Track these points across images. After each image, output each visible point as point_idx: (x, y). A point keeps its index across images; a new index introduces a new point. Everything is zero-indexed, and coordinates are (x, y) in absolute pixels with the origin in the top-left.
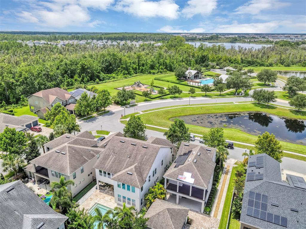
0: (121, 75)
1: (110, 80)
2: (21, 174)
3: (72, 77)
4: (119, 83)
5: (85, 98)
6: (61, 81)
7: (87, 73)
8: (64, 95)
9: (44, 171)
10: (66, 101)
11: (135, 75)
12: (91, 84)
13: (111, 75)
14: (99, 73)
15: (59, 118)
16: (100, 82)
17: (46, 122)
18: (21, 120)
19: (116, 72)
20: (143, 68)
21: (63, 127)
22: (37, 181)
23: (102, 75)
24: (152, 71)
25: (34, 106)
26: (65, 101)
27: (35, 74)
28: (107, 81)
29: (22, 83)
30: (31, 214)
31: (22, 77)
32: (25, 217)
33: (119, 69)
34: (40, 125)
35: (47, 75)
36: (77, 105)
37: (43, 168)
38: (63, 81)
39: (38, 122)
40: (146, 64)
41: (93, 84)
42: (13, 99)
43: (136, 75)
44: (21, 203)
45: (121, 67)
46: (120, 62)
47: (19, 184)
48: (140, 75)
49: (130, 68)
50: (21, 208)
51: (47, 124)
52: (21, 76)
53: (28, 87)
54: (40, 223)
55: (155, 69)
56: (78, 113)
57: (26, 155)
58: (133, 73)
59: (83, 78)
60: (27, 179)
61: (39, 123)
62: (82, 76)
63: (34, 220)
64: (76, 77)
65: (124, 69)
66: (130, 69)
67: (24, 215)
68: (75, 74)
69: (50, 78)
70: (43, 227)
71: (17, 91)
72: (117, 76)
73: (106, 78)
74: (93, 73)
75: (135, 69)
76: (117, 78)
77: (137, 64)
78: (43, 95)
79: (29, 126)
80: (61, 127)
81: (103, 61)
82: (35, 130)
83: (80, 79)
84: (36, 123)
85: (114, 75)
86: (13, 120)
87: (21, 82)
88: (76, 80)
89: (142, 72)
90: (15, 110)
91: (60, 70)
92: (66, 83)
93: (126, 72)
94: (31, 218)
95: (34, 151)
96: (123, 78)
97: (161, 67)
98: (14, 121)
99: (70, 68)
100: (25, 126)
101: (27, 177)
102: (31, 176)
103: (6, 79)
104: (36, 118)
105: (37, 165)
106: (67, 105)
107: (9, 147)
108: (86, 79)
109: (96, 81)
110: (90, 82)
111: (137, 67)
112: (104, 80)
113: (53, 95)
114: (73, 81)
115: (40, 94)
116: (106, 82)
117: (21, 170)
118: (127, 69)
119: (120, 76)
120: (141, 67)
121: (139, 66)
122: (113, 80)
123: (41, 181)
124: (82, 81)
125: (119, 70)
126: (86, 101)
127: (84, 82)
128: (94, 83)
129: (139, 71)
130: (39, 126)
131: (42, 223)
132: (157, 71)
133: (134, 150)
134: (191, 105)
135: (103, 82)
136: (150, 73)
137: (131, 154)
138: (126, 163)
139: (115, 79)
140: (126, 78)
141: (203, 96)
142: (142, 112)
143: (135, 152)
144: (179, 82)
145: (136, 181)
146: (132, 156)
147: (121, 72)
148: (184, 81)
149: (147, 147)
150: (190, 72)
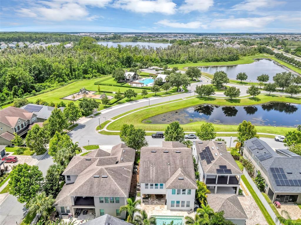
132: (92, 75)
133: (169, 157)
134: (151, 106)
135: (40, 92)
136: (84, 78)
137: (169, 162)
138: (169, 171)
139: (52, 88)
140: (63, 85)
141: (153, 96)
142: (112, 119)
143: (171, 158)
144: (121, 85)
145: (190, 183)
146: (171, 162)
147: (55, 79)
148: (125, 83)
149: (179, 152)
150: (129, 74)
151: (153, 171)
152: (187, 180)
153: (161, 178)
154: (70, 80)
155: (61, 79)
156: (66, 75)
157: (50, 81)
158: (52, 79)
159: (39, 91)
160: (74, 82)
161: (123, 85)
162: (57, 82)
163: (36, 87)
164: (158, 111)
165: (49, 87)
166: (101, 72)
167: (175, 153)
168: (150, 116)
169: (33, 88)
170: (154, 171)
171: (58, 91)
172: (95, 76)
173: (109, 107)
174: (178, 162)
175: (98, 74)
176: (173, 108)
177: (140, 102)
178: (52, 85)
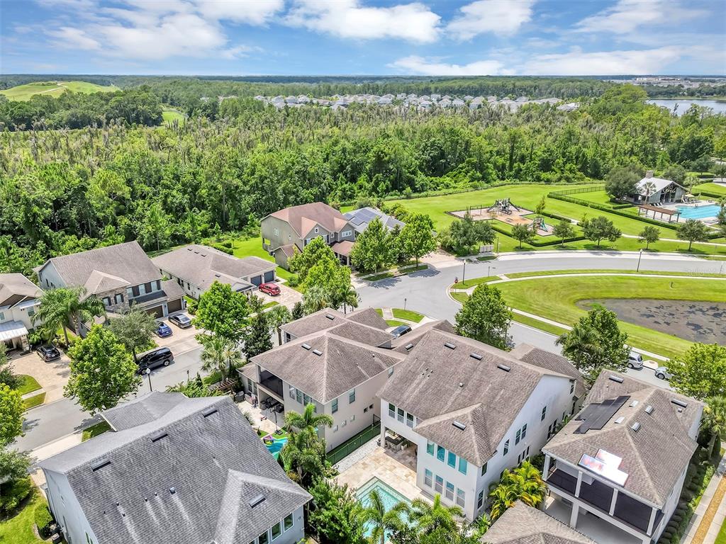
0: (465, 180)
1: (437, 192)
2: (233, 382)
3: (353, 180)
4: (457, 200)
5: (377, 230)
6: (329, 186)
7: (386, 172)
8: (333, 221)
9: (275, 382)
10: (335, 233)
11: (498, 182)
12: (394, 197)
13: (442, 179)
14: (414, 173)
15: (316, 272)
16: (413, 195)
17: (289, 275)
18: (244, 267)
19: (455, 173)
20: (522, 165)
21: (323, 293)
22: (261, 402)
23: (421, 178)
24: (544, 175)
25: (272, 240)
26: (333, 233)
27: (281, 169)
28: (430, 192)
29: (255, 188)
30: (243, 471)
31: (255, 176)
32: (230, 476)
33: (460, 166)
34: (277, 281)
35: (303, 174)
36: (358, 244)
37: (273, 378)
38: (334, 187)
39: (275, 274)
40: (531, 158)
41: (398, 199)
42: (234, 220)
43: (501, 182)
44: (226, 445)
45: (468, 162)
46: (466, 149)
47: (226, 403)
48: (512, 184)
49: (490, 165)
50: (226, 455)
51: (291, 280)
52: (253, 173)
53: (264, 198)
54: (257, 495)
55: (553, 170)
56: (358, 262)
57: (244, 342)
58: (495, 177)
59: (377, 184)
60: (241, 393)
61: (277, 278)
62: (374, 180)
63: (246, 485)
64: (362, 180)
65: (475, 166)
66: (487, 167)
67: (230, 471)
68: (359, 173)
69: (309, 180)
70: (261, 504)
71: (244, 204)
72: (456, 182)
73: (428, 187)
74: (400, 174)
75: (501, 169)
76: (454, 187)
77: (508, 156)
78: (290, 215)
79: (257, 281)
80: (318, 291)
81: (426, 144)
82: (268, 292)
83: (369, 186)
84: (270, 277)
85: (447, 180)
86: (230, 266)
87: (251, 186)
88: (361, 187)
89: (518, 176)
90: (235, 243)
91: (331, 163)
92: (339, 193)
93: (479, 174)
94: (242, 481)
95: (261, 338)
96: (470, 189)
97: (568, 166)
98: (231, 268)
99: (352, 160)
100: (249, 280)
101: (243, 389)
102: (250, 389)
103: (225, 179)
104: (271, 264)
105: (263, 369)
106: (336, 242)
107: (217, 322)
108: (382, 186)
109: (404, 192)
110: (391, 193)
111: (508, 164)
112: (423, 191)
113: (310, 218)
114: (355, 188)
115: (284, 214)
116: (426, 196)
117: (233, 372)
118: (480, 167)
119: (461, 184)
120: (516, 165)
121: (512, 161)
122: (445, 191)
123: (267, 403)
124: (374, 189)
125: (462, 168)
126: (378, 238)
127: (378, 192)
128: (399, 196)
129: (511, 173)
130: (276, 283)
131: (260, 497)
132: (558, 175)
133: (475, 370)
134: (642, 273)
135: (422, 194)
136: (538, 179)
137: (467, 380)
138: (452, 399)
139: (451, 190)
140: (476, 188)
141: (681, 251)
142: (508, 276)
143: (476, 376)
144: (614, 208)
145: (471, 446)
146: (470, 384)
147: (467, 172)
148: (630, 207)
149: (507, 368)
150: (650, 184)
151: (419, 384)
152: (470, 437)
153: (424, 406)
154: (503, 179)
155: (481, 173)
156: (496, 167)
157: (455, 176)
158: (460, 172)
159: (420, 192)
160: (509, 184)
161: (618, 211)
162: (467, 179)
163: (417, 183)
164: (652, 290)
165: (447, 186)
166: (589, 171)
167: (495, 368)
168: (615, 295)
169: (411, 183)
170: (421, 386)
171: (458, 198)
172: (568, 180)
173: (528, 250)
174: (486, 390)
175: (579, 174)
176: (711, 293)
177: (623, 256)
178: (454, 185)
